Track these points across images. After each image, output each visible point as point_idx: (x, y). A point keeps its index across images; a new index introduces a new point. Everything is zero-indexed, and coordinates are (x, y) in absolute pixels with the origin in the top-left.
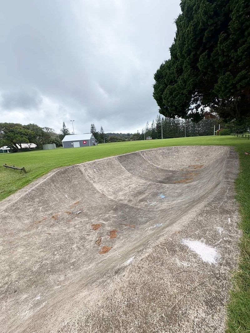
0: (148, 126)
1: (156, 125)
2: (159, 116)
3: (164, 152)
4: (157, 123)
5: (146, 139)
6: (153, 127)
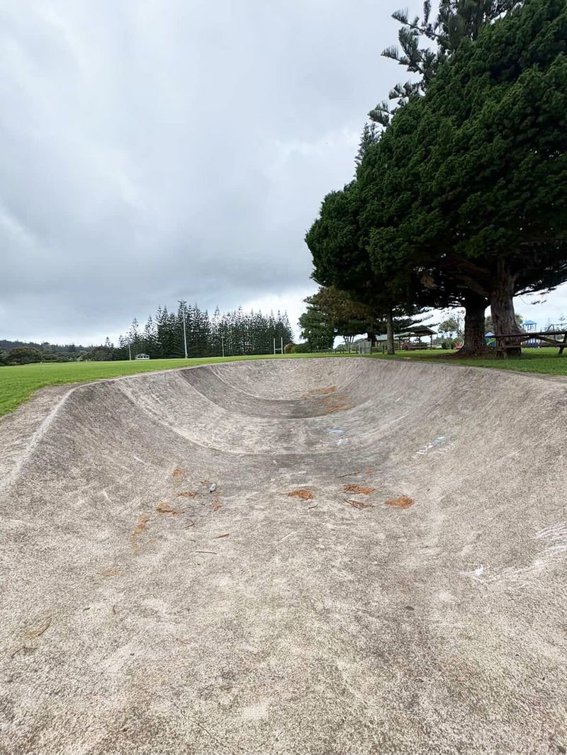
0: (137, 329)
1: (156, 329)
2: (163, 310)
3: (250, 370)
4: (159, 324)
5: (133, 359)
6: (151, 332)
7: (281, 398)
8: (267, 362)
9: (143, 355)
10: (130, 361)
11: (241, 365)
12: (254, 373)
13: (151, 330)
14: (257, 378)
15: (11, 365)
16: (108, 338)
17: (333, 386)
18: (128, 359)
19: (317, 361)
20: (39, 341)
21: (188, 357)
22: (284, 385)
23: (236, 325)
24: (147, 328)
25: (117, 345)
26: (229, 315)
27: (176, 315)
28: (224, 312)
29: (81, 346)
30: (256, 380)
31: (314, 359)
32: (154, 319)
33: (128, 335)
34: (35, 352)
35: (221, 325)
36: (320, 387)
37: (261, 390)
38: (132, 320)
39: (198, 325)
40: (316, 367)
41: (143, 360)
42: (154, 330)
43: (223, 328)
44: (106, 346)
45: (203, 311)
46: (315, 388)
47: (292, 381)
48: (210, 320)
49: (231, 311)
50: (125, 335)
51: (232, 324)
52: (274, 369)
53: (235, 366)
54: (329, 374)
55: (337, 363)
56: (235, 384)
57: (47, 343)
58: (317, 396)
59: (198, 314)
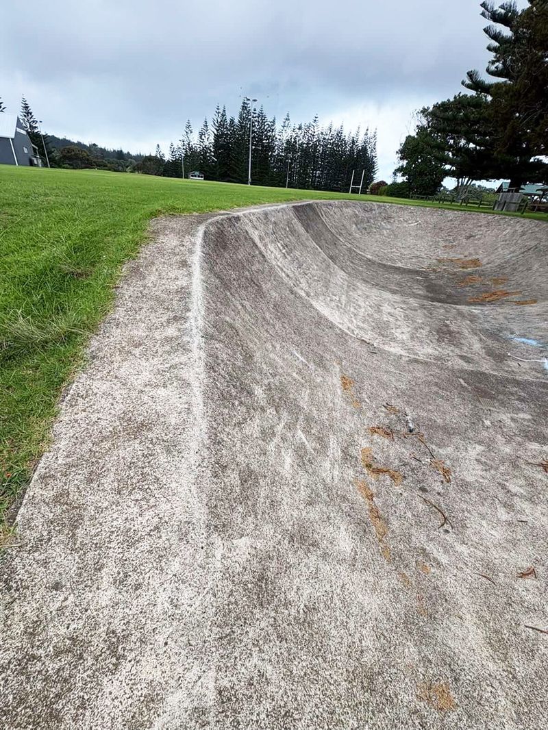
0: (190, 137)
5: (187, 177)
6: (206, 143)
7: (399, 265)
8: (379, 207)
9: (197, 173)
10: (183, 179)
11: (347, 207)
12: (362, 222)
13: (205, 140)
14: (365, 229)
15: (64, 168)
16: (158, 145)
17: (474, 257)
18: (179, 176)
19: (450, 214)
20: (87, 142)
21: (251, 184)
22: (400, 245)
23: (308, 144)
24: (201, 138)
25: (168, 157)
26: (300, 128)
27: (236, 121)
28: (294, 122)
29: (128, 153)
30: (363, 231)
31: (446, 211)
32: (210, 124)
33: (180, 144)
34: (86, 154)
35: (288, 142)
36: (452, 255)
37: (372, 247)
38: (185, 123)
39: (262, 140)
40: (449, 224)
41: (197, 181)
42: (209, 141)
43: (291, 146)
44: (156, 156)
45: (269, 119)
46: (446, 256)
47: (411, 241)
48: (276, 133)
49: (305, 122)
50: (177, 144)
51: (302, 143)
52: (388, 218)
53: (340, 208)
54: (468, 238)
55: (484, 222)
56: (341, 234)
57: (94, 145)
58: (451, 269)
59: (263, 123)
